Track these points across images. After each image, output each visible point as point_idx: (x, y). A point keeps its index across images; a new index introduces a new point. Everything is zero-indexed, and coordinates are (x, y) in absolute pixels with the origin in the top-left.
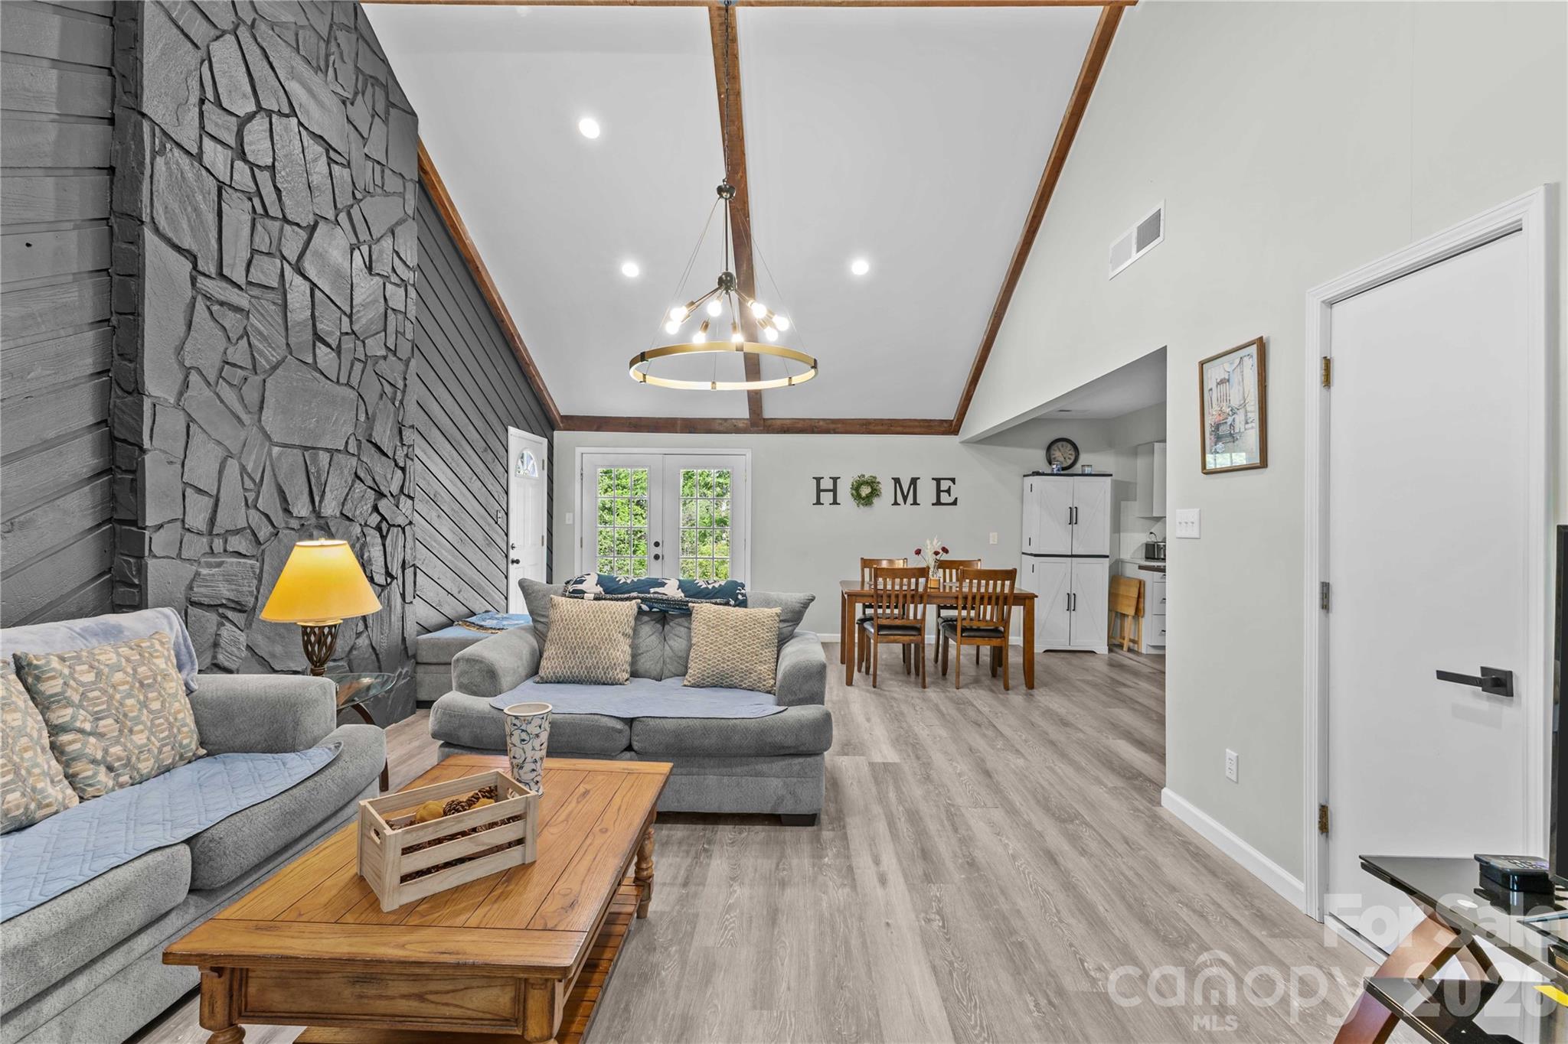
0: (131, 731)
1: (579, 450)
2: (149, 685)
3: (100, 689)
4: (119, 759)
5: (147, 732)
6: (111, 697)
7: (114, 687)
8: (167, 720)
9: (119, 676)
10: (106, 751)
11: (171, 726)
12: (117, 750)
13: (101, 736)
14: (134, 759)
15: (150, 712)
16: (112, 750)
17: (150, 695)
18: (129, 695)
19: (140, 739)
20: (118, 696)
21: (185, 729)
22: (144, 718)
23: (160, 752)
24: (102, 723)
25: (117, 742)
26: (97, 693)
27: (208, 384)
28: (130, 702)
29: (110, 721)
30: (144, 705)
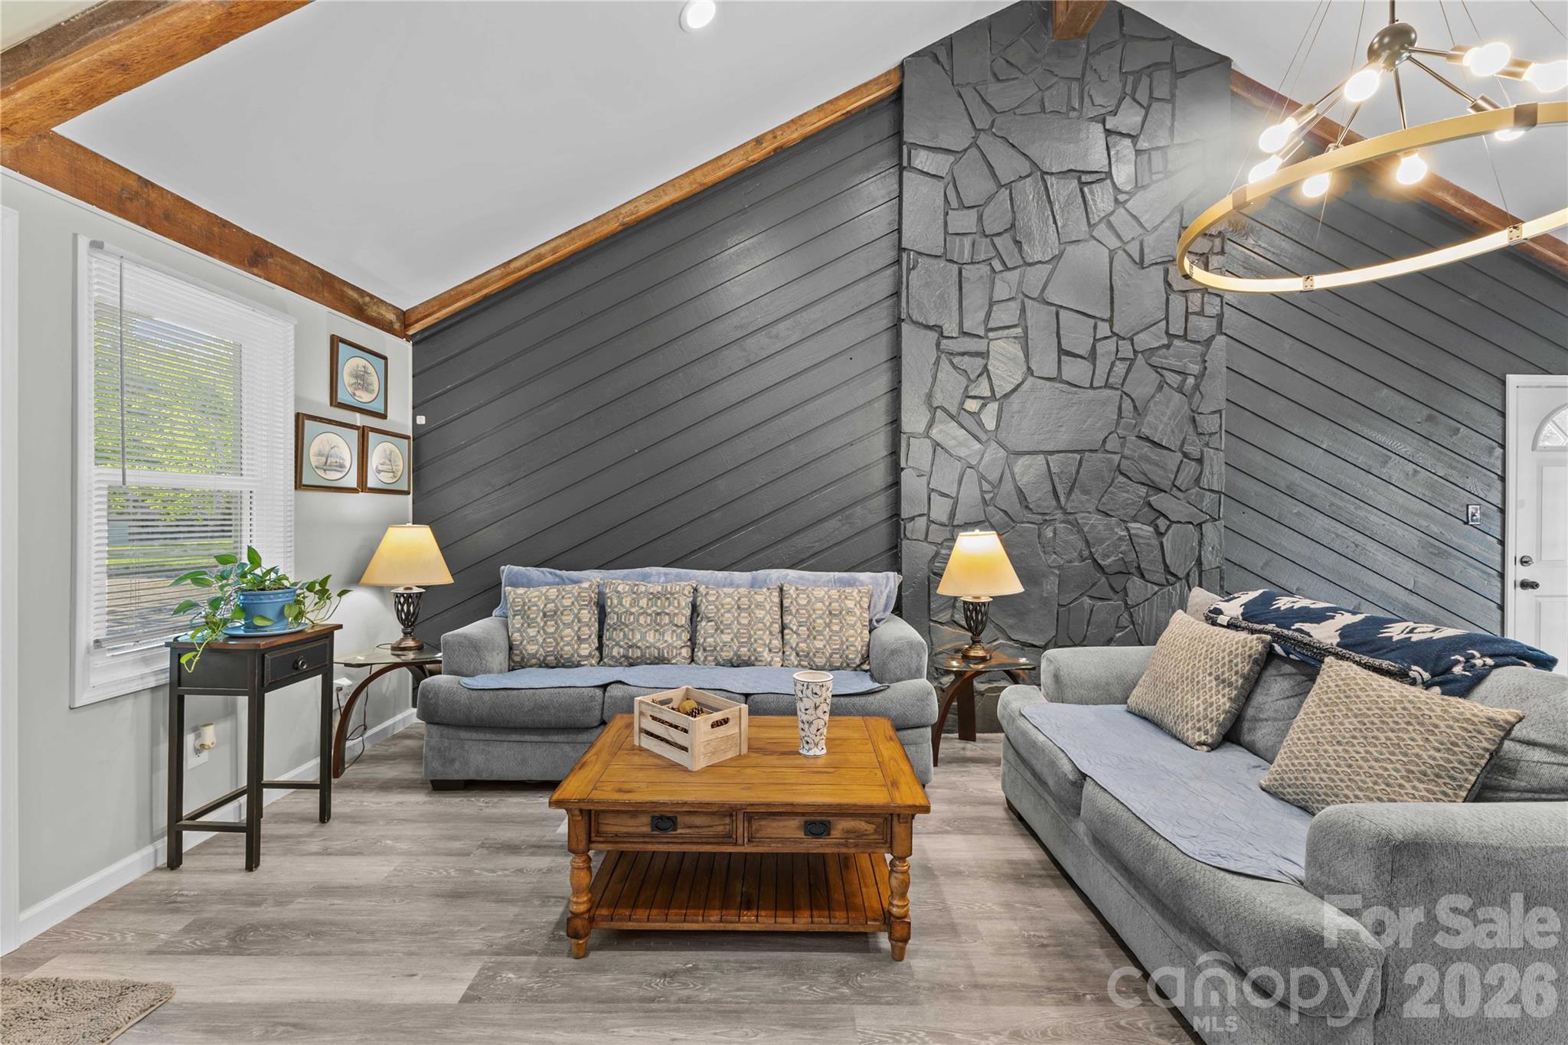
0: (815, 638)
2: (835, 615)
3: (807, 610)
4: (803, 651)
5: (825, 642)
6: (810, 616)
7: (814, 610)
8: (841, 638)
9: (819, 605)
10: (797, 644)
11: (842, 643)
12: (803, 645)
13: (798, 635)
14: (811, 654)
15: (831, 630)
16: (801, 645)
17: (834, 621)
18: (821, 617)
19: (819, 644)
20: (814, 616)
21: (852, 648)
22: (825, 633)
23: (831, 656)
24: (801, 628)
25: (805, 641)
26: (804, 611)
27: (952, 417)
28: (820, 621)
29: (805, 629)
30: (828, 625)
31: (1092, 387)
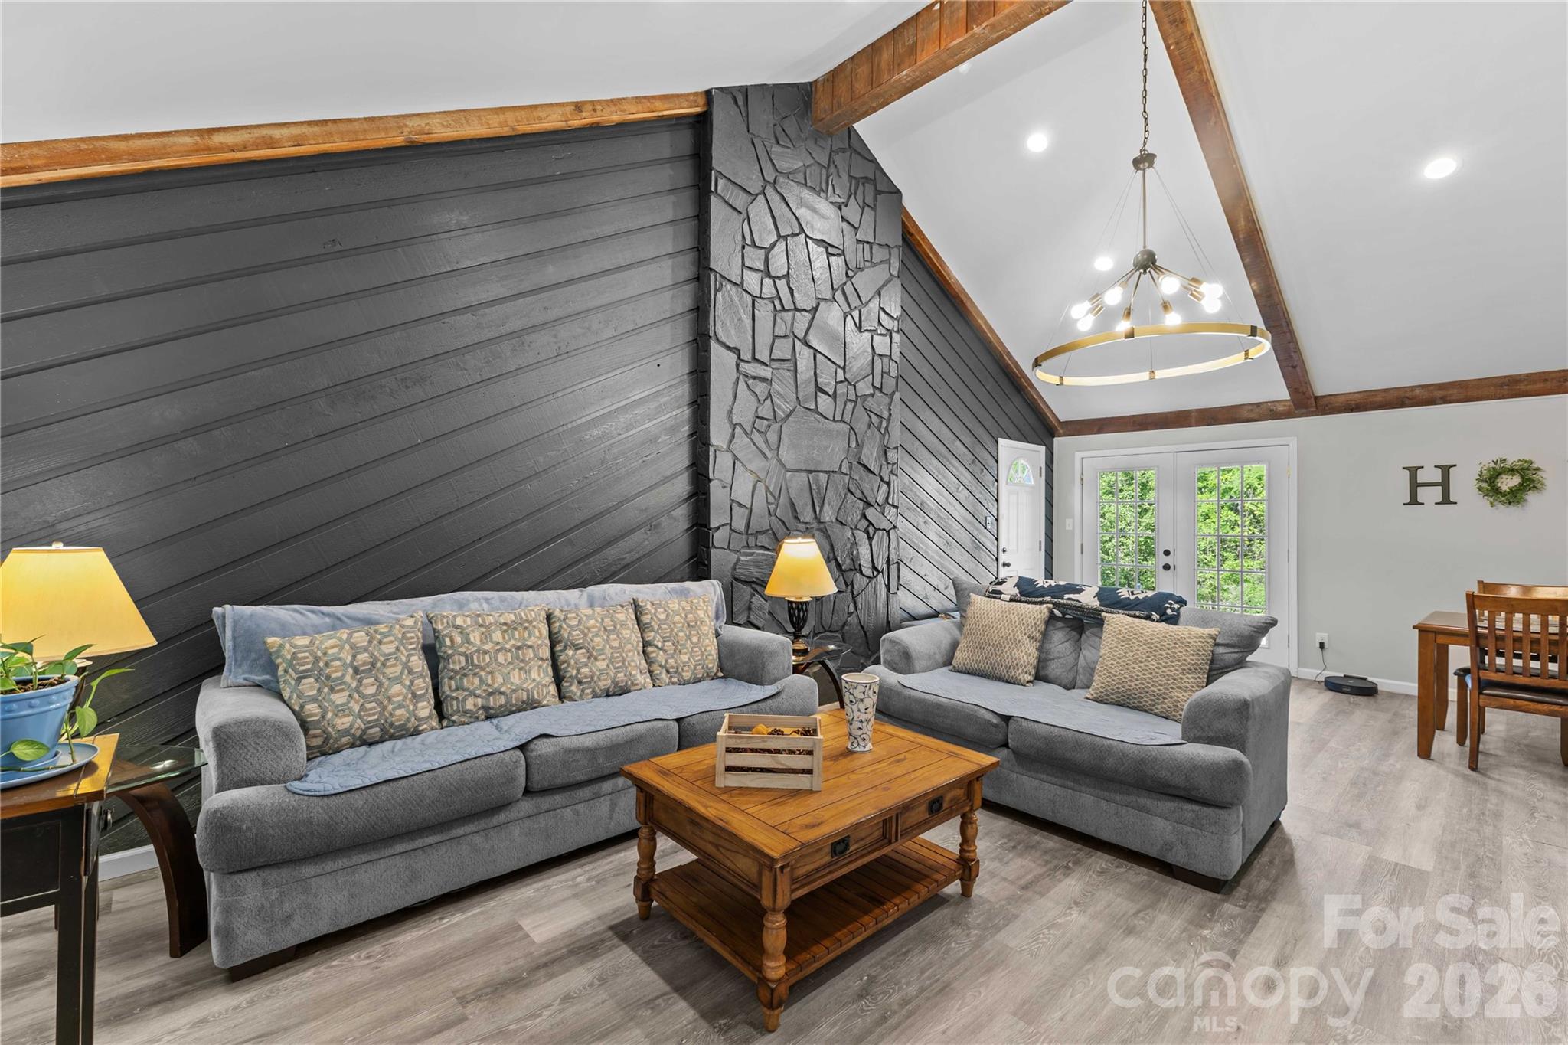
0: (680, 652)
1: (1078, 455)
2: (692, 626)
3: (668, 624)
4: (673, 668)
5: (688, 655)
6: (672, 630)
7: (674, 624)
8: (700, 649)
9: (677, 618)
10: (666, 661)
11: (702, 655)
12: (671, 661)
13: (665, 651)
14: (680, 669)
15: (692, 643)
16: (670, 661)
17: (693, 632)
18: (681, 631)
19: (685, 658)
20: (675, 630)
21: (710, 658)
22: (688, 646)
23: (695, 668)
24: (666, 644)
25: (673, 657)
26: (665, 626)
27: (746, 433)
28: (681, 634)
29: (670, 644)
30: (689, 637)
31: (834, 420)
